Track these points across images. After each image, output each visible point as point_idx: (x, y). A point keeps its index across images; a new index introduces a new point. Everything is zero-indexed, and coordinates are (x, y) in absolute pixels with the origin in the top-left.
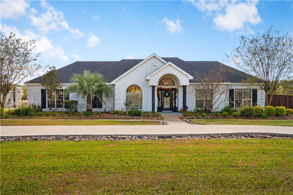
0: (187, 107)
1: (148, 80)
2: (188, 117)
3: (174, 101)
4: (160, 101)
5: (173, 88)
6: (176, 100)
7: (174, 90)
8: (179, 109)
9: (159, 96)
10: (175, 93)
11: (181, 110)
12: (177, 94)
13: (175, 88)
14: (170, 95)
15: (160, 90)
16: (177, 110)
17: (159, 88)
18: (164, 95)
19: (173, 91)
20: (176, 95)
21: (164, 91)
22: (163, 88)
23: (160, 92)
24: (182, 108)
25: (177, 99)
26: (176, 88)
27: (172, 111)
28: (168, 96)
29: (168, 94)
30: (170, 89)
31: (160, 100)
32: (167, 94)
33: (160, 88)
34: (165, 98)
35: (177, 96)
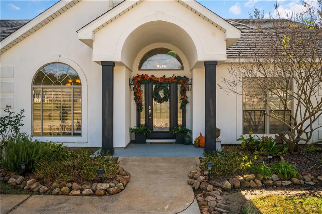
0: (219, 131)
1: (89, 43)
2: (228, 184)
3: (180, 112)
4: (143, 113)
5: (179, 77)
6: (185, 110)
7: (180, 83)
8: (195, 136)
9: (140, 98)
10: (183, 91)
11: (199, 139)
12: (188, 94)
13: (182, 76)
14: (169, 95)
15: (142, 84)
16: (187, 139)
17: (138, 76)
18: (153, 97)
19: (179, 86)
20: (185, 95)
21: (154, 86)
22: (150, 75)
23: (143, 87)
24: (203, 135)
25: (188, 107)
26: (185, 77)
27: (174, 141)
28: (165, 99)
29: (166, 92)
30: (169, 79)
31: (141, 110)
32: (162, 94)
33: (143, 76)
34: (155, 103)
35: (189, 99)
